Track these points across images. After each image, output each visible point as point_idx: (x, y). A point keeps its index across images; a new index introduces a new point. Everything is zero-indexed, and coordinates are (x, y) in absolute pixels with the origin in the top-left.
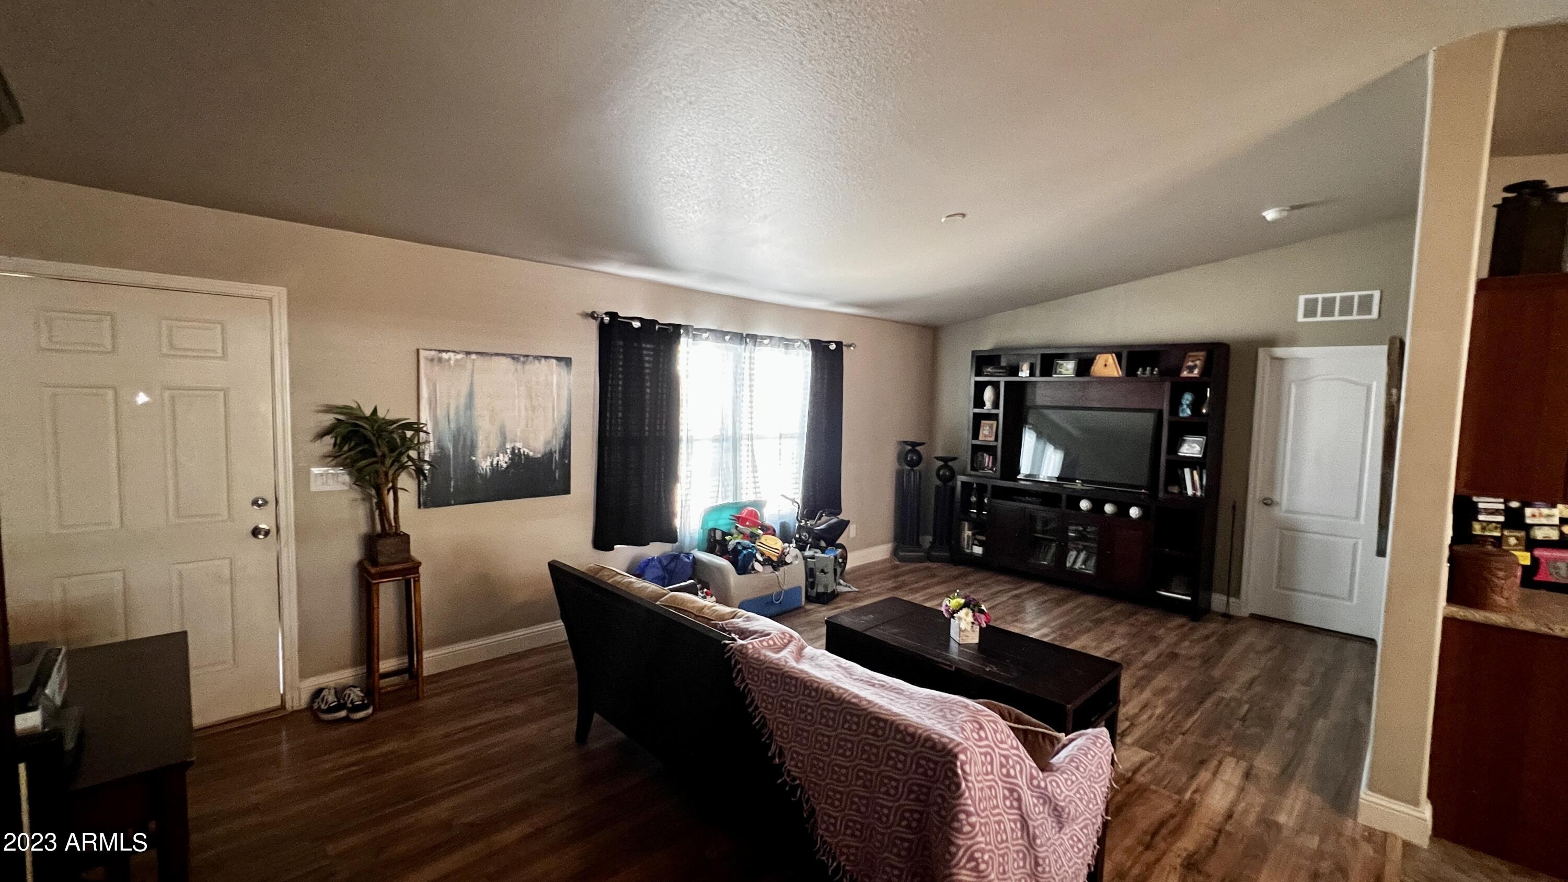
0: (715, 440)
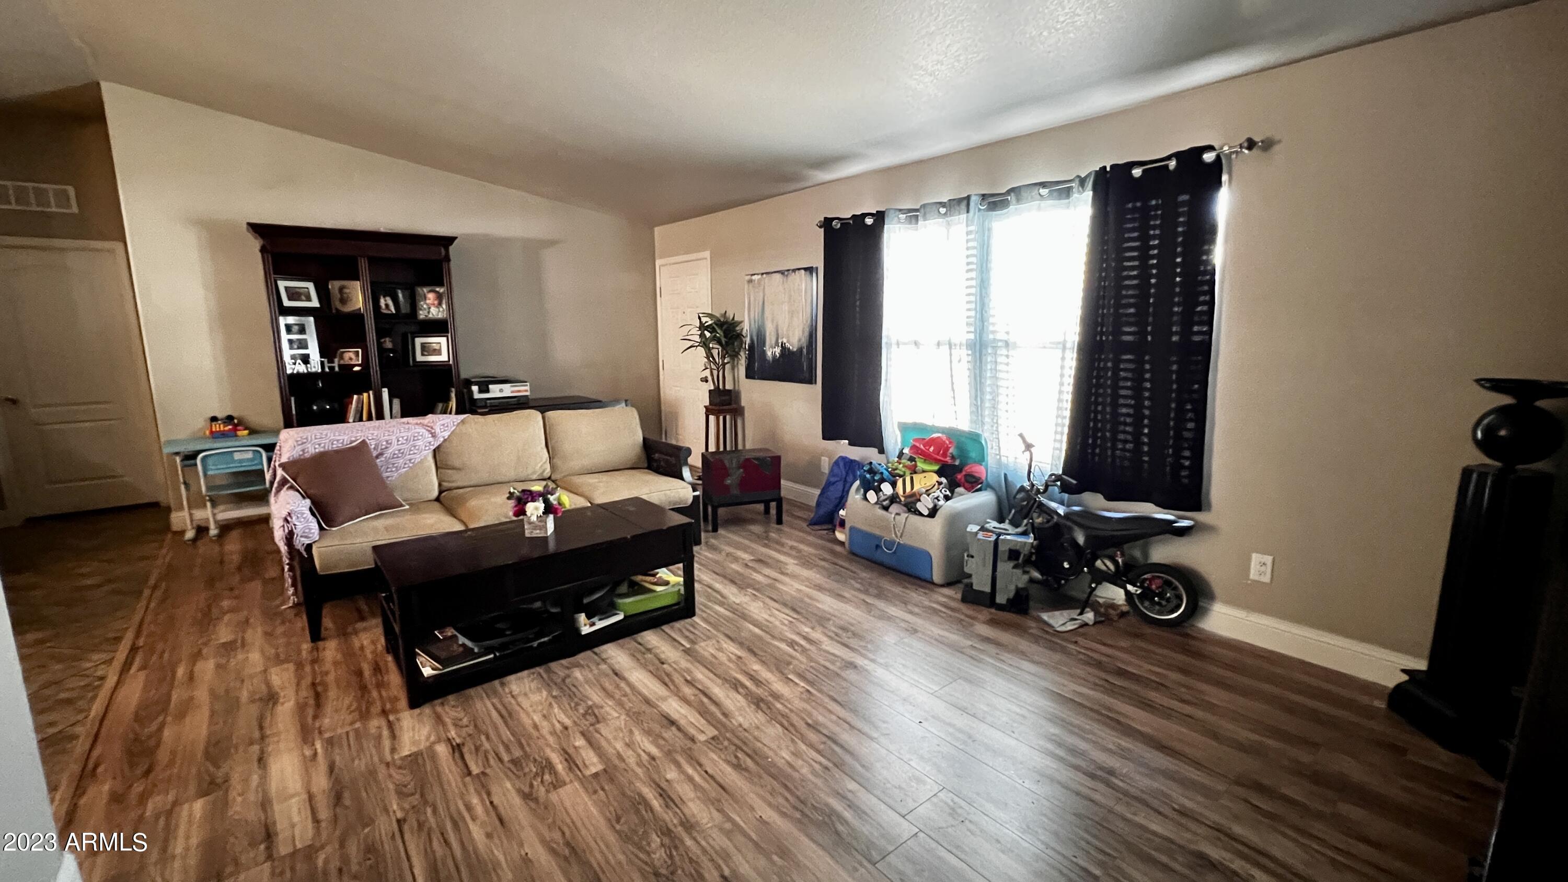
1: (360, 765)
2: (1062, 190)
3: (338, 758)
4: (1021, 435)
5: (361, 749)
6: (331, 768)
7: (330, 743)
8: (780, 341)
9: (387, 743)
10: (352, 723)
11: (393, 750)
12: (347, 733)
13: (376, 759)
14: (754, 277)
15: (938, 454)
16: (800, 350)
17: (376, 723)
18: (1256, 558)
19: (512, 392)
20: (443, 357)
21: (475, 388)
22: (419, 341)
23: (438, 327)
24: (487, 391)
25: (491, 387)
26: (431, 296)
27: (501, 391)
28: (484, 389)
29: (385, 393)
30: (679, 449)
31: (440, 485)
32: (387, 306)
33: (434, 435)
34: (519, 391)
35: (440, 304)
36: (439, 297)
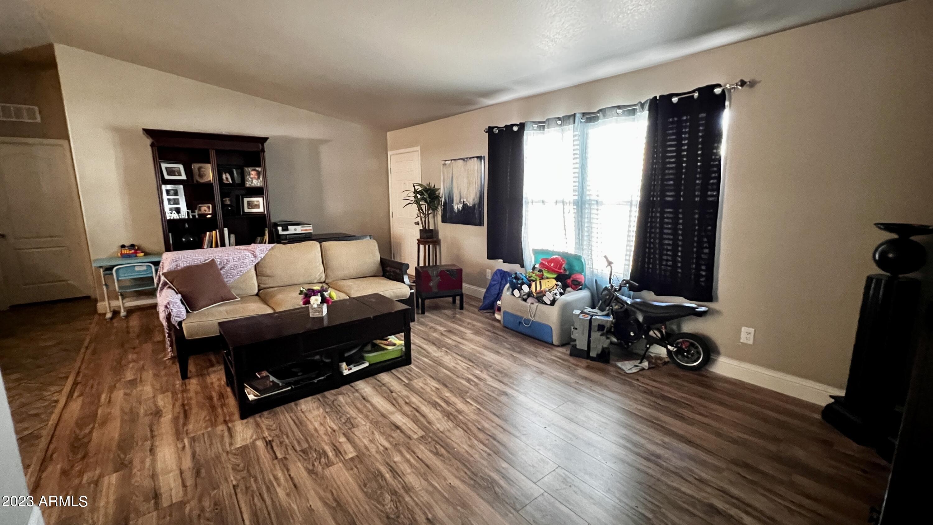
1: (211, 453)
2: (630, 110)
3: (198, 450)
4: (605, 257)
5: (211, 444)
6: (194, 455)
7: (193, 440)
8: (462, 200)
9: (227, 439)
10: (206, 428)
11: (231, 444)
12: (203, 434)
13: (220, 449)
14: (446, 162)
15: (556, 268)
16: (474, 205)
17: (221, 428)
18: (744, 329)
19: (302, 230)
20: (261, 210)
21: (280, 228)
22: (246, 200)
23: (258, 192)
24: (287, 230)
25: (289, 227)
26: (253, 173)
27: (295, 230)
28: (285, 229)
29: (226, 230)
30: (402, 264)
31: (259, 286)
32: (227, 178)
33: (255, 256)
34: (306, 230)
35: (259, 178)
36: (258, 174)
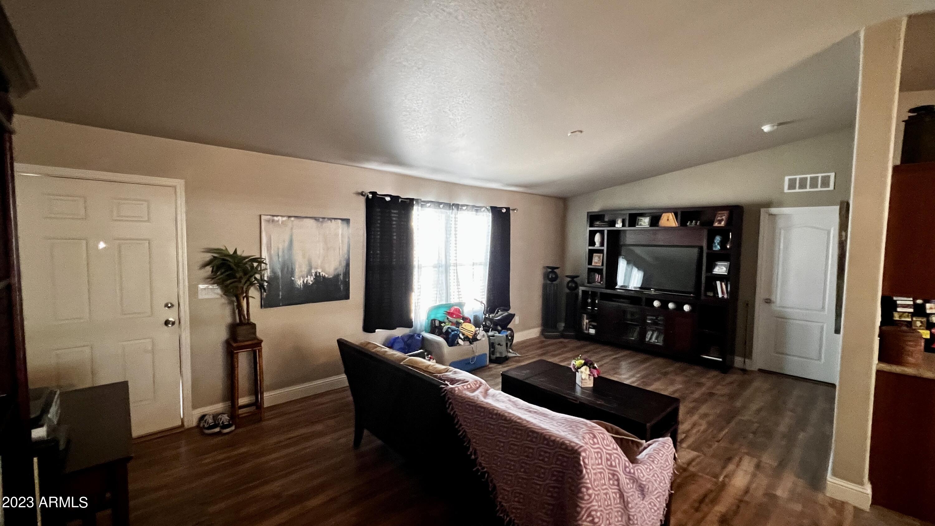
0: (435, 267)
8: (313, 271)
16: (337, 276)
